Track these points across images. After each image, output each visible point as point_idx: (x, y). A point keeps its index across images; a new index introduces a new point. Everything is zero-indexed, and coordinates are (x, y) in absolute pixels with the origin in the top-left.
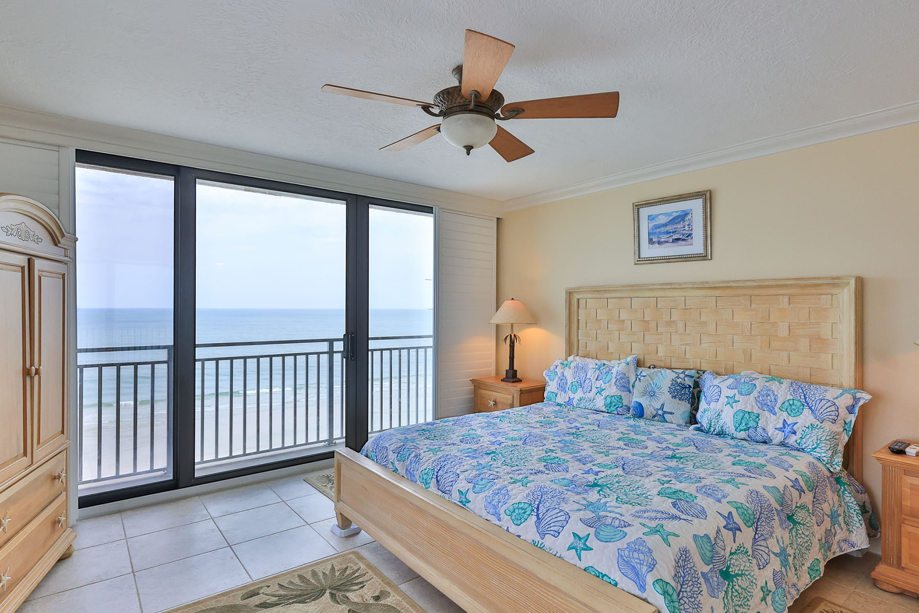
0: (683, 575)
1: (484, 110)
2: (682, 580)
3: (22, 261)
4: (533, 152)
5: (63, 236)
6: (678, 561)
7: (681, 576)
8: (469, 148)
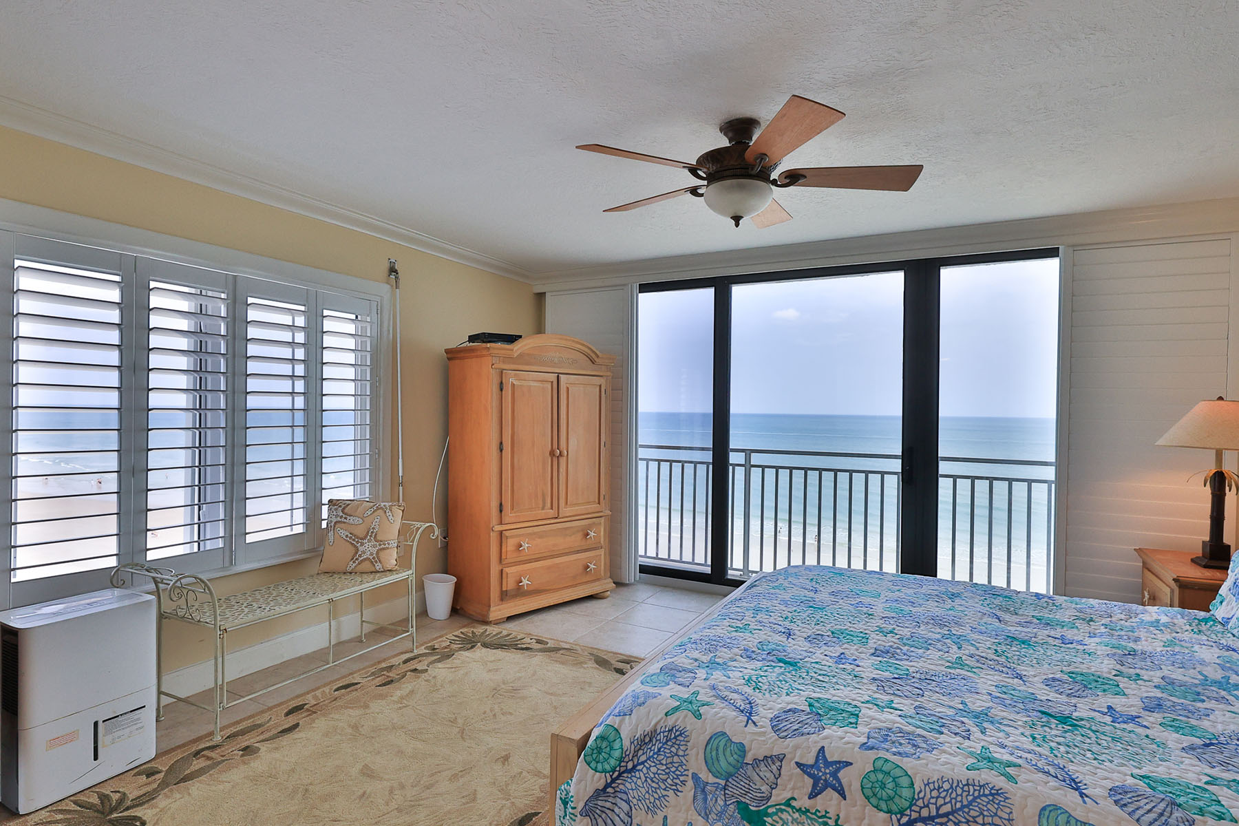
0: (656, 750)
1: (727, 173)
2: (651, 754)
3: (553, 377)
4: (919, 168)
5: (598, 356)
6: (660, 733)
7: (654, 750)
8: (737, 219)
